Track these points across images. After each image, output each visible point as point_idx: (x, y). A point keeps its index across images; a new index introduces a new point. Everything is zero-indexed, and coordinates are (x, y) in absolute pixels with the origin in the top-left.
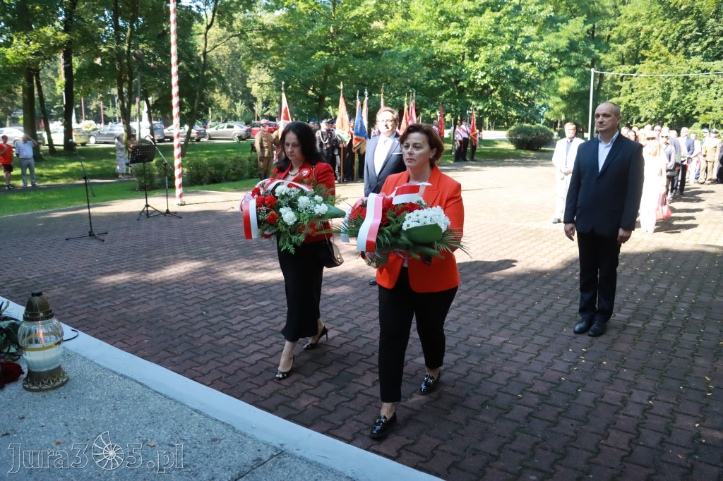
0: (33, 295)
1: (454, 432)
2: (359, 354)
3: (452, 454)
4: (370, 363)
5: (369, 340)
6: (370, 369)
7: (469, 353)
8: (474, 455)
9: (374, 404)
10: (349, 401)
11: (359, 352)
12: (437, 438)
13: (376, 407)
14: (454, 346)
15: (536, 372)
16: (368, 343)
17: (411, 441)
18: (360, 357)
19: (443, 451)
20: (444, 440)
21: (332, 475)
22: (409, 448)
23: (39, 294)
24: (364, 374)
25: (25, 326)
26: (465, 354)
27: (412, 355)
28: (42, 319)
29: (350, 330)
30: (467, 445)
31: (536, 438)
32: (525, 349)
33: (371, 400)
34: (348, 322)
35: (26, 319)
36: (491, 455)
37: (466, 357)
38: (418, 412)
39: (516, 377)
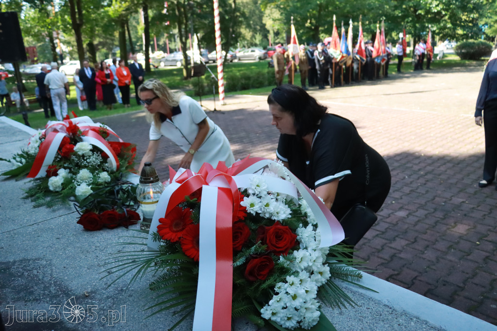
1: (428, 267)
3: (427, 283)
7: (435, 210)
8: (444, 285)
9: (367, 244)
12: (415, 271)
13: (369, 246)
14: (424, 204)
15: (489, 226)
17: (396, 273)
19: (420, 281)
20: (420, 273)
21: (373, 303)
22: (395, 277)
25: (140, 186)
26: (432, 210)
27: (393, 210)
28: (152, 182)
30: (439, 277)
31: (493, 276)
32: (479, 208)
35: (141, 182)
36: (458, 286)
37: (433, 213)
38: (400, 251)
39: (473, 229)
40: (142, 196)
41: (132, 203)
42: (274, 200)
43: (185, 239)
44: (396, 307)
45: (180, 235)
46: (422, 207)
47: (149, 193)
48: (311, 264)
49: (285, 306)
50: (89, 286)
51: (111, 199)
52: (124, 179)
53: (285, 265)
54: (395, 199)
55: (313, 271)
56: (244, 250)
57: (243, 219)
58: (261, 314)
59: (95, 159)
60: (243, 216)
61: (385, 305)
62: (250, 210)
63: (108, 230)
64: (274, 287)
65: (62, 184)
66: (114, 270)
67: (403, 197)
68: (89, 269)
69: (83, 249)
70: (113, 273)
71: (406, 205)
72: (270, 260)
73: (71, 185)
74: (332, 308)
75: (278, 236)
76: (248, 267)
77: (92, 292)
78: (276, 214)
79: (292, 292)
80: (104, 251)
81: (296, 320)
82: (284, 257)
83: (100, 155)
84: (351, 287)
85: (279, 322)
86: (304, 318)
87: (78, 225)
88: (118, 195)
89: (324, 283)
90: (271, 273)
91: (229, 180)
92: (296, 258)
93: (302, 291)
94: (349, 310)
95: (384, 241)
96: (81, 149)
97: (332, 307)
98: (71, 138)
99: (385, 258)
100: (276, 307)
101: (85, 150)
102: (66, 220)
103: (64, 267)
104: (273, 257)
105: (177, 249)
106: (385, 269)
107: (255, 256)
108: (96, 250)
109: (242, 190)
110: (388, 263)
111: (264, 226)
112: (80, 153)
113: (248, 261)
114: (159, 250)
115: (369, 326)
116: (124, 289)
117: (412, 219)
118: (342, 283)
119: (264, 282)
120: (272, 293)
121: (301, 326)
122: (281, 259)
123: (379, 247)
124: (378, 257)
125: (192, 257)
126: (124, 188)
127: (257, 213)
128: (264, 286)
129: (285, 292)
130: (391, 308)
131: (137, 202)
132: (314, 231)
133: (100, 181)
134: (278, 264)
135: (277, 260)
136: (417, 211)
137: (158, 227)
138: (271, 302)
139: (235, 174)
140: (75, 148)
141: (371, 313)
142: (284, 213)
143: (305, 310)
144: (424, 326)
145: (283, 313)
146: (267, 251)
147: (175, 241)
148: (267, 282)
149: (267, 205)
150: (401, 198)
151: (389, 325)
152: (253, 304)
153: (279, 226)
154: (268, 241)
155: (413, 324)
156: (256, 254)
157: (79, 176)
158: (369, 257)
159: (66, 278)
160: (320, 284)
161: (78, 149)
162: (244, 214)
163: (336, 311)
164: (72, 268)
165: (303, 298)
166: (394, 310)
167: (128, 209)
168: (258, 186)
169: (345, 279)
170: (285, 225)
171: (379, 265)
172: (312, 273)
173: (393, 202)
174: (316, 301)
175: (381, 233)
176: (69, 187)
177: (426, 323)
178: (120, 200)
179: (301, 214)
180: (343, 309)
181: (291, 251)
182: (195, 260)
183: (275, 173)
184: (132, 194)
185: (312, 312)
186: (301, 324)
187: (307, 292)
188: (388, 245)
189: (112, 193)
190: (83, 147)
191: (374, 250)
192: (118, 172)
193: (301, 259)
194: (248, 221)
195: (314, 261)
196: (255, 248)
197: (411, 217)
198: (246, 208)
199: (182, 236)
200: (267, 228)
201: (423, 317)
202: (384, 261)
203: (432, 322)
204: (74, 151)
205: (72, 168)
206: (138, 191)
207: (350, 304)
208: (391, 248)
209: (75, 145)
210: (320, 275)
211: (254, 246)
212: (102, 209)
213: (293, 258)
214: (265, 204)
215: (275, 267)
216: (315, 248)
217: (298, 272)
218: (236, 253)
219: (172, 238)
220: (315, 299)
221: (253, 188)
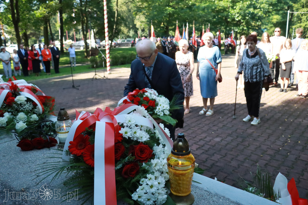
0: (61, 109)
1: (233, 171)
2: (190, 136)
3: (233, 180)
4: (194, 141)
5: (194, 131)
6: (195, 143)
7: (237, 137)
11: (190, 135)
12: (226, 173)
13: (198, 159)
14: (231, 133)
15: (268, 145)
16: (193, 132)
17: (214, 174)
18: (190, 138)
19: (229, 179)
20: (228, 174)
21: (198, 189)
23: (63, 109)
24: (192, 145)
25: (57, 123)
26: (236, 137)
27: (213, 137)
28: (65, 120)
32: (262, 135)
35: (58, 120)
37: (236, 139)
38: (217, 162)
39: (259, 147)
40: (59, 129)
41: (52, 133)
42: (139, 129)
43: (86, 154)
44: (212, 191)
45: (82, 151)
46: (229, 135)
47: (63, 127)
48: (161, 167)
49: (146, 192)
50: (25, 185)
51: (39, 131)
52: (47, 119)
53: (146, 168)
54: (214, 131)
55: (163, 172)
56: (121, 159)
57: (121, 141)
58: (131, 197)
59: (28, 106)
60: (121, 140)
61: (205, 191)
62: (124, 135)
63: (37, 150)
64: (139, 181)
65: (7, 122)
66: (41, 174)
67: (219, 129)
68: (24, 174)
69: (21, 162)
70: (40, 176)
71: (220, 134)
72: (137, 165)
73: (13, 123)
75: (142, 151)
76: (124, 169)
77: (26, 188)
78: (140, 138)
79: (150, 184)
80: (35, 163)
81: (152, 200)
82: (145, 163)
83: (32, 104)
85: (142, 202)
86: (158, 199)
87: (18, 147)
88: (43, 129)
89: (169, 179)
90: (137, 173)
91: (113, 118)
92: (152, 164)
93: (156, 183)
95: (207, 156)
96: (19, 100)
98: (12, 93)
99: (208, 166)
100: (141, 193)
101: (22, 101)
102: (10, 144)
103: (8, 174)
104: (139, 163)
105: (81, 160)
106: (208, 173)
107: (128, 163)
108: (29, 162)
109: (120, 124)
111: (134, 145)
112: (19, 103)
113: (123, 166)
114: (69, 161)
115: (196, 202)
117: (224, 143)
119: (134, 178)
120: (138, 185)
122: (143, 165)
123: (204, 160)
124: (204, 166)
125: (90, 165)
126: (47, 124)
127: (129, 137)
128: (134, 180)
129: (146, 184)
130: (209, 192)
131: (56, 133)
132: (163, 148)
133: (32, 120)
134: (142, 168)
135: (141, 166)
136: (227, 137)
137: (69, 147)
138: (137, 190)
139: (116, 115)
140: (15, 100)
142: (145, 137)
143: (158, 194)
144: (227, 201)
145: (145, 196)
146: (135, 160)
147: (79, 155)
148: (135, 178)
149: (135, 133)
150: (217, 130)
151: (207, 202)
152: (127, 192)
153: (142, 145)
154: (135, 154)
155: (221, 200)
156: (129, 162)
157: (18, 117)
159: (9, 180)
160: (167, 180)
161: (18, 100)
162: (121, 138)
164: (13, 174)
165: (157, 187)
166: (210, 193)
167: (50, 137)
168: (129, 121)
170: (146, 145)
172: (162, 173)
173: (213, 133)
174: (165, 189)
175: (205, 151)
176: (12, 124)
177: (229, 199)
178: (44, 131)
179: (156, 138)
181: (149, 160)
182: (92, 166)
183: (140, 114)
184: (53, 128)
185: (162, 196)
186: (156, 203)
187: (159, 183)
188: (209, 158)
189: (39, 127)
190: (21, 98)
191: (201, 161)
192: (43, 115)
193: (156, 164)
194: (124, 143)
195: (163, 165)
196: (128, 158)
197: (223, 142)
198: (122, 134)
201: (227, 196)
203: (232, 199)
204: (15, 101)
205: (13, 112)
206: (56, 126)
208: (211, 160)
209: (15, 97)
210: (167, 174)
211: (128, 157)
212: (33, 137)
213: (151, 164)
214: (134, 132)
215: (140, 169)
216: (163, 157)
217: (154, 172)
218: (116, 162)
219: (78, 153)
220: (164, 187)
221: (127, 122)
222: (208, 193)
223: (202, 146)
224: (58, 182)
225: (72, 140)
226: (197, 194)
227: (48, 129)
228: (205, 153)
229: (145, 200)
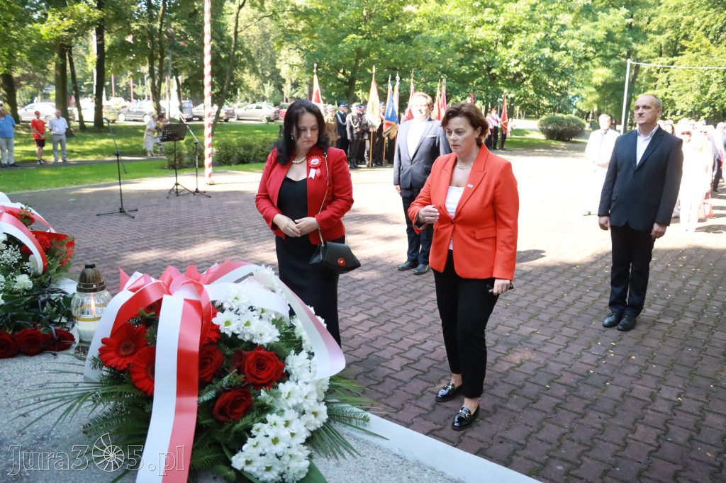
0: (87, 267)
2: (388, 338)
3: (479, 440)
4: (398, 348)
5: (398, 325)
6: (398, 354)
8: (501, 442)
9: (402, 388)
10: (377, 384)
11: (386, 336)
15: (564, 364)
16: (397, 328)
17: (439, 426)
18: (388, 342)
21: (380, 452)
23: (92, 266)
25: (77, 296)
26: (493, 343)
28: (95, 290)
29: (379, 315)
30: (494, 433)
31: (563, 429)
32: (553, 341)
33: (399, 384)
34: (376, 306)
35: (79, 290)
36: (517, 443)
37: (493, 346)
39: (544, 367)
40: (79, 310)
41: (64, 320)
42: (257, 317)
43: (137, 365)
44: (409, 457)
45: (129, 361)
47: (89, 306)
48: (301, 401)
49: (263, 453)
51: (33, 314)
52: (53, 286)
53: (268, 402)
55: (304, 411)
56: (214, 381)
57: (216, 341)
58: (230, 462)
60: (216, 338)
61: (395, 455)
62: (223, 329)
63: (25, 357)
64: (251, 428)
72: (248, 395)
74: (328, 458)
75: (260, 364)
76: (219, 402)
78: (258, 336)
79: (272, 435)
80: (19, 386)
81: (277, 471)
82: (266, 391)
83: (19, 250)
84: (354, 433)
85: (254, 473)
86: (288, 468)
88: (43, 309)
89: (319, 427)
90: (248, 411)
91: (200, 290)
92: (281, 393)
93: (285, 433)
94: (348, 461)
95: (425, 384)
97: (327, 456)
99: (426, 406)
100: (252, 454)
104: (252, 391)
105: (125, 379)
106: (424, 422)
107: (227, 389)
109: (217, 304)
110: (428, 414)
111: (243, 351)
113: (218, 395)
114: (98, 381)
115: (372, 479)
116: (46, 437)
118: (344, 429)
119: (238, 423)
120: (247, 436)
121: (283, 479)
122: (262, 394)
123: (418, 393)
124: (416, 406)
125: (145, 390)
126: (53, 298)
127: (233, 334)
128: (238, 426)
129: (264, 434)
130: (401, 458)
131: (72, 319)
132: (308, 360)
133: (16, 287)
134: (258, 400)
135: (257, 396)
137: (101, 350)
138: (244, 447)
139: (208, 283)
141: (376, 464)
142: (270, 335)
143: (289, 458)
144: (439, 478)
145: (260, 461)
146: (243, 382)
147: (122, 368)
148: (240, 422)
149: (248, 324)
151: (396, 478)
152: (224, 452)
153: (262, 351)
154: (246, 370)
155: (426, 476)
156: (230, 386)
158: (403, 405)
160: (312, 428)
162: (216, 335)
163: (333, 462)
165: (287, 443)
166: (405, 460)
167: (58, 328)
168: (236, 298)
169: (348, 422)
170: (270, 351)
171: (415, 417)
172: (304, 413)
174: (306, 447)
175: (421, 373)
177: (443, 474)
178: (45, 314)
179: (295, 338)
180: (341, 460)
181: (276, 384)
182: (149, 393)
183: (262, 283)
184: (65, 308)
185: (299, 461)
186: (284, 476)
187: (293, 435)
188: (429, 389)
189: (34, 304)
191: (410, 396)
192: (45, 275)
193: (289, 393)
194: (222, 345)
195: (306, 397)
196: (229, 379)
198: (219, 326)
199: (132, 362)
200: (244, 353)
201: (439, 468)
202: (423, 412)
203: (450, 473)
206: (73, 303)
207: (351, 454)
210: (313, 416)
211: (228, 376)
212: (17, 328)
213: (277, 393)
214: (245, 323)
215: (254, 404)
216: (307, 380)
217: (282, 411)
218: (203, 385)
219: (119, 364)
220: (303, 444)
221: (230, 300)
222: (401, 460)
223: (415, 362)
224: (72, 429)
225: (108, 335)
226: (374, 461)
227: (55, 309)
228: (419, 377)
229: (260, 469)
